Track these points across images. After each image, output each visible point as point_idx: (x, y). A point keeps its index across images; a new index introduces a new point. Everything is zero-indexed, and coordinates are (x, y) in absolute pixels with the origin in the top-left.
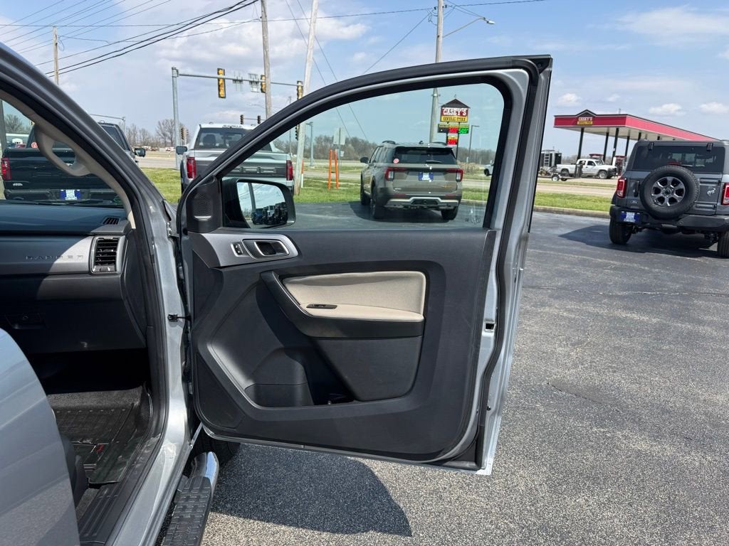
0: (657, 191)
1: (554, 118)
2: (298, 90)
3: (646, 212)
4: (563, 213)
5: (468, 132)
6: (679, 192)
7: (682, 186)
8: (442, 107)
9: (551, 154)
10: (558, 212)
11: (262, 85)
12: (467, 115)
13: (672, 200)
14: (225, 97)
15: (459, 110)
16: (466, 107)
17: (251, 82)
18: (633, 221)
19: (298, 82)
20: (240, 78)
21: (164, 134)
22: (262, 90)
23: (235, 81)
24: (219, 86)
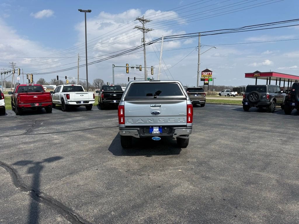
0: (251, 97)
1: (245, 74)
2: (151, 69)
3: (250, 102)
4: (237, 105)
5: (212, 80)
6: (256, 97)
7: (257, 96)
8: (202, 72)
9: (245, 87)
10: (236, 105)
11: (140, 68)
12: (211, 74)
13: (255, 99)
14: (128, 73)
15: (209, 73)
16: (212, 72)
17: (137, 68)
18: (247, 104)
19: (152, 67)
20: (133, 67)
21: (96, 84)
22: (140, 70)
23: (132, 68)
24: (127, 69)
